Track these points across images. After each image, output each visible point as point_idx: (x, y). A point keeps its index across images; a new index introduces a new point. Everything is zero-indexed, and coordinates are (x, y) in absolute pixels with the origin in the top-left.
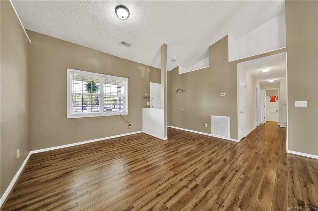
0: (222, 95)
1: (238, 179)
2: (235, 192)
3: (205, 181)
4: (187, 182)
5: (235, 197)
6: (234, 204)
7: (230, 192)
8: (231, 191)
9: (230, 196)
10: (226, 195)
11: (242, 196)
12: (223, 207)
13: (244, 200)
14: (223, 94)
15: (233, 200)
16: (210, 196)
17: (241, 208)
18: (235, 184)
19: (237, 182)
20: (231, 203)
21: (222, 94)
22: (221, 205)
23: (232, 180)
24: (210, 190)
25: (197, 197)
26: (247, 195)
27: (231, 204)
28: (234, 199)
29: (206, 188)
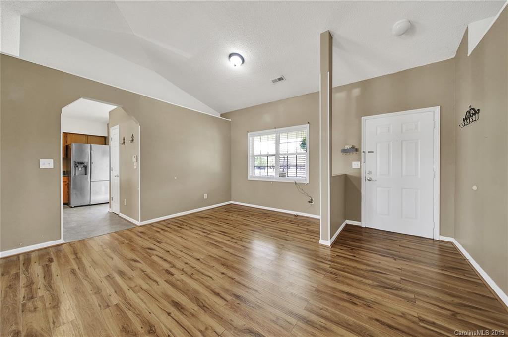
1: (170, 331)
2: (141, 309)
3: (179, 283)
4: (181, 268)
5: (133, 306)
6: (125, 300)
7: (145, 303)
8: (145, 306)
9: (138, 301)
10: (143, 297)
11: (130, 316)
12: (129, 290)
13: (122, 314)
15: (130, 302)
16: (149, 282)
17: (115, 305)
18: (157, 318)
19: (162, 325)
20: (128, 299)
22: (132, 289)
23: (169, 317)
24: (158, 285)
25: (153, 273)
26: (128, 325)
27: (127, 297)
28: (132, 304)
29: (163, 281)
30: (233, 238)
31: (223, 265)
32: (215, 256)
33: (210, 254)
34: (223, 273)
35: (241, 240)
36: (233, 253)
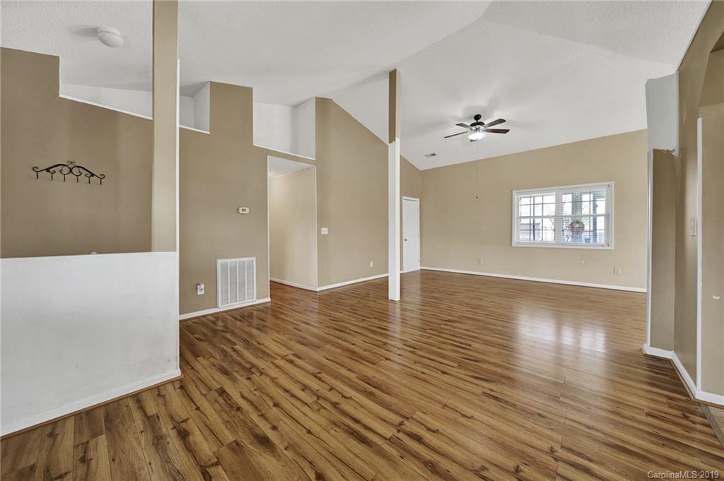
0: (244, 212)
14: (245, 210)
21: (243, 210)
30: (335, 405)
31: (354, 352)
32: (365, 363)
33: (374, 366)
34: (354, 344)
35: (318, 397)
36: (339, 367)
